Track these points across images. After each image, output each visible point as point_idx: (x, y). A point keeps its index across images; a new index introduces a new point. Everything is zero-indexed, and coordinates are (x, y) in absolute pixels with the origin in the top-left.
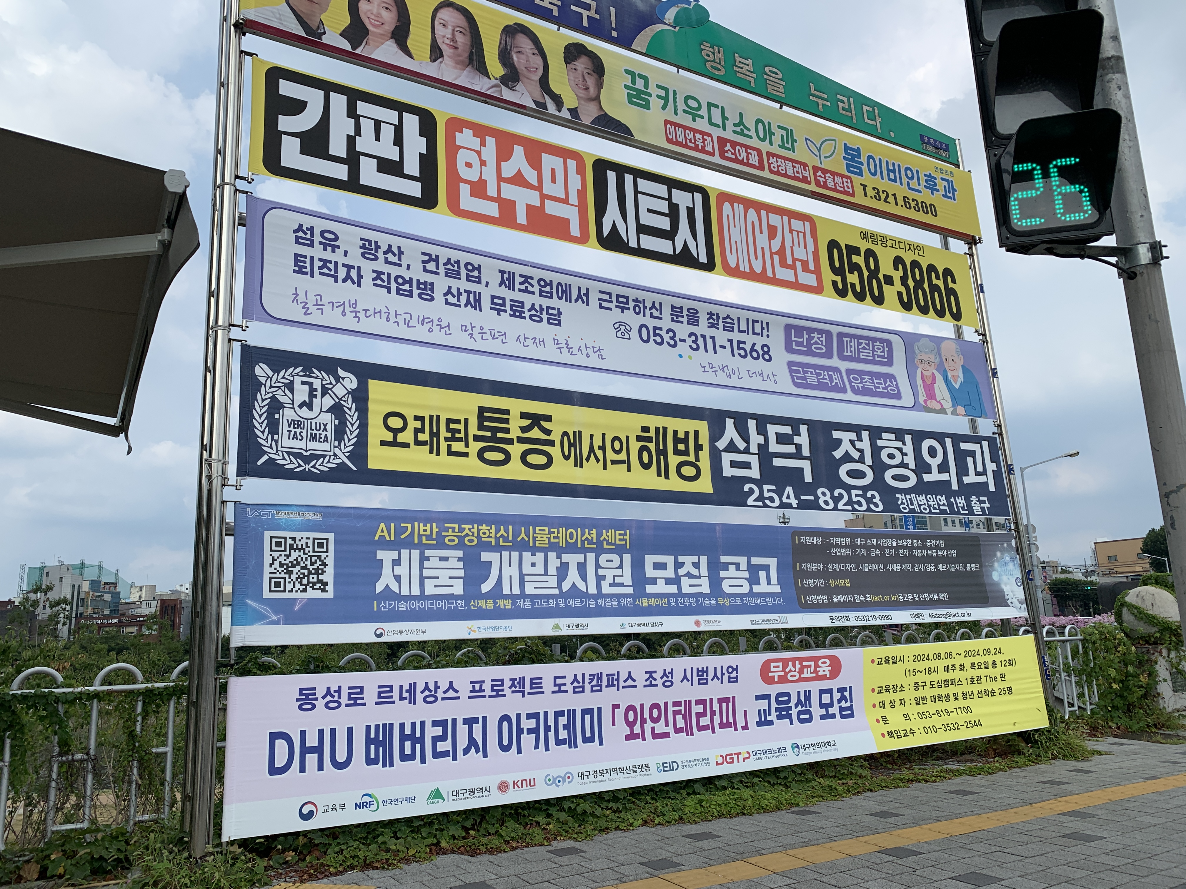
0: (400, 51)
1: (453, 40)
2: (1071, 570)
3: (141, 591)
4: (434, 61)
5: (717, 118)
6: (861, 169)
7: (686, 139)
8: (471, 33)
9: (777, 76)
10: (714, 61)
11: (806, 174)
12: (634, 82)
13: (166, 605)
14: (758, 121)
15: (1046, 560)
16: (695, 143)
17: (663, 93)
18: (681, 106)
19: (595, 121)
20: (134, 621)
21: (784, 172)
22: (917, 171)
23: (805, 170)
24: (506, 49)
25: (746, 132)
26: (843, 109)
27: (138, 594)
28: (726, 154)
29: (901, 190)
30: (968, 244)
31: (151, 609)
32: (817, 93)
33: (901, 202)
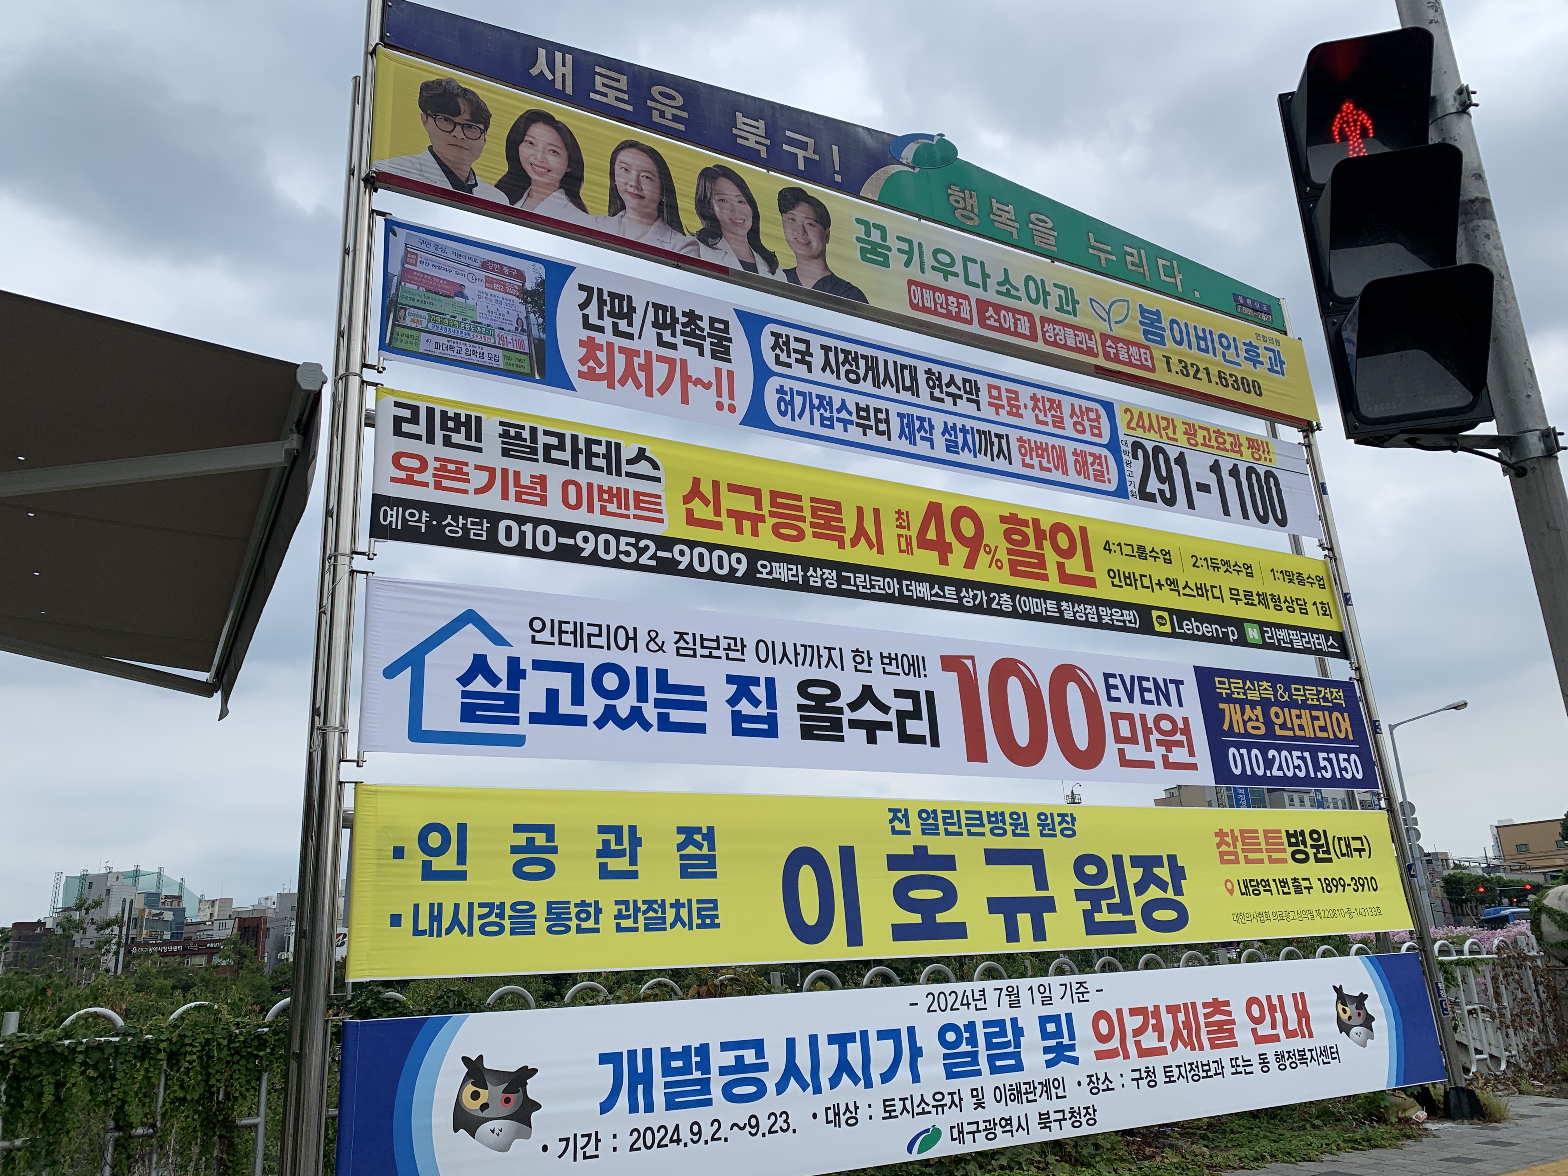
0: (571, 204)
1: (638, 187)
2: (1467, 864)
3: (213, 906)
4: (614, 214)
5: (975, 274)
6: (1162, 337)
7: (936, 303)
8: (660, 178)
9: (1045, 225)
10: (965, 208)
11: (1091, 344)
12: (868, 233)
13: (246, 925)
14: (1028, 278)
15: (1432, 851)
16: (947, 309)
17: (905, 247)
18: (929, 261)
19: (819, 285)
20: (205, 948)
21: (1063, 342)
22: (1234, 339)
23: (1091, 339)
24: (706, 196)
25: (1013, 292)
26: (1133, 264)
27: (209, 911)
28: (988, 322)
29: (1214, 362)
30: (1303, 431)
31: (226, 931)
32: (1098, 245)
33: (1215, 379)
